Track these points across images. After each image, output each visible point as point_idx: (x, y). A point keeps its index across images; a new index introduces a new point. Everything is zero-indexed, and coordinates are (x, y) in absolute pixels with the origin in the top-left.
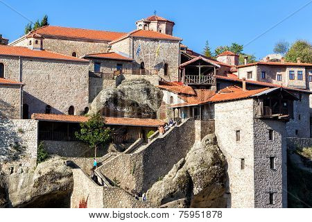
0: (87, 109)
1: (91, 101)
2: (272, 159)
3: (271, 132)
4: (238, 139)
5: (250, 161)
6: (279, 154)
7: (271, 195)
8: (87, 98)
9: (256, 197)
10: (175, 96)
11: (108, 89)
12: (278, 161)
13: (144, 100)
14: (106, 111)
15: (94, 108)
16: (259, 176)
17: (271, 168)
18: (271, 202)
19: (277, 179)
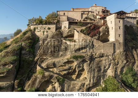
0: (81, 20)
1: (82, 19)
2: (120, 27)
3: (119, 21)
4: (111, 23)
5: (114, 28)
6: (122, 26)
7: (119, 35)
8: (81, 18)
9: (115, 35)
11: (84, 16)
12: (122, 28)
13: (92, 18)
14: (84, 20)
15: (82, 20)
16: (116, 30)
17: (120, 29)
18: (119, 36)
19: (121, 32)
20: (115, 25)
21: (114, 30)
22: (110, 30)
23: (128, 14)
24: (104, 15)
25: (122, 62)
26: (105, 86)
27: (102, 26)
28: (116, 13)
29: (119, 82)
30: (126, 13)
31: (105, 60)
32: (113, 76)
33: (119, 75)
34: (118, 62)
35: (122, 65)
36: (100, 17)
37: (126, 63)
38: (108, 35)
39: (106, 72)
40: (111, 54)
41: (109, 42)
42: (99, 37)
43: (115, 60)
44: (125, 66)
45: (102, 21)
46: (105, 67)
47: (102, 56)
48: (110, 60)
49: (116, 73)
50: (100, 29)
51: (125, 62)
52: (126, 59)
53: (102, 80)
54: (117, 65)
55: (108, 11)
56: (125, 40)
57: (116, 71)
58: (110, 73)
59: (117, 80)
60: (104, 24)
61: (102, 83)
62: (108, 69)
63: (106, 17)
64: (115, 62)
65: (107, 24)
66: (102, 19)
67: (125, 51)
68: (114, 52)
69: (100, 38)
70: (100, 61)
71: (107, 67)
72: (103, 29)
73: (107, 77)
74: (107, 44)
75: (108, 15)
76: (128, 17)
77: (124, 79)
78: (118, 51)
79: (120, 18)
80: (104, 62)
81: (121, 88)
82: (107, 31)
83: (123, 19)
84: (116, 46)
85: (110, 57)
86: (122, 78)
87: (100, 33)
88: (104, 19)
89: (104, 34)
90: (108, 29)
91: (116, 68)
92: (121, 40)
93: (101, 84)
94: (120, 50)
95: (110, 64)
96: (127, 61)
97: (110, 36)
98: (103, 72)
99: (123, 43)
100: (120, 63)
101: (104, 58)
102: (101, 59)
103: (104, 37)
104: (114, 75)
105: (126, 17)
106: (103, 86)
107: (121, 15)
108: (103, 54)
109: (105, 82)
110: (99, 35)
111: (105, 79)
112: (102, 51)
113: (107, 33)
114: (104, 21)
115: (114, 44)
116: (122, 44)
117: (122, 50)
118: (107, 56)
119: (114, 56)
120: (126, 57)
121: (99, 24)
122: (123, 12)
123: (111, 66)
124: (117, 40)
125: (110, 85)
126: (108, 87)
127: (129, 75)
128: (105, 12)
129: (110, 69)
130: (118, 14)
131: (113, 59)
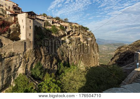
2: (30, 27)
3: (30, 21)
4: (23, 22)
5: (25, 27)
6: (32, 26)
7: (30, 34)
9: (26, 34)
10: (9, 12)
12: (32, 27)
13: (1, 12)
16: (27, 30)
17: (30, 28)
18: (30, 36)
19: (31, 31)
20: (26, 24)
21: (25, 29)
22: (21, 28)
23: (38, 16)
24: (15, 12)
25: (32, 59)
26: (16, 84)
27: (12, 23)
28: (27, 13)
29: (29, 77)
30: (36, 15)
31: (16, 59)
32: (23, 74)
33: (29, 71)
34: (28, 60)
35: (32, 62)
36: (10, 13)
37: (36, 59)
38: (19, 33)
39: (17, 70)
40: (22, 53)
41: (20, 41)
42: (9, 35)
43: (25, 58)
44: (34, 62)
45: (13, 18)
46: (16, 66)
47: (12, 55)
48: (21, 58)
49: (27, 70)
50: (10, 26)
51: (34, 58)
52: (35, 56)
53: (13, 80)
54: (28, 62)
55: (19, 9)
56: (35, 39)
57: (26, 68)
58: (21, 71)
59: (28, 76)
60: (15, 22)
61: (13, 82)
62: (18, 68)
63: (17, 14)
64: (26, 60)
65: (18, 22)
66: (13, 16)
67: (34, 49)
68: (25, 50)
69: (11, 36)
70: (10, 61)
71: (18, 66)
72: (14, 26)
73: (18, 75)
74: (18, 43)
75: (19, 13)
76: (38, 19)
77: (34, 74)
78: (28, 49)
79: (31, 18)
80: (14, 61)
81: (31, 82)
82: (18, 29)
83: (33, 19)
84: (27, 45)
85: (21, 56)
86: (32, 73)
87: (10, 31)
88: (15, 16)
89: (15, 32)
90: (19, 27)
91: (27, 65)
92: (31, 39)
93: (12, 84)
94: (30, 48)
95: (21, 62)
96: (36, 58)
97: (21, 35)
98: (14, 72)
99: (33, 41)
100: (30, 60)
101: (14, 57)
102: (11, 58)
103: (14, 36)
104: (24, 72)
105: (36, 18)
106: (14, 85)
107: (32, 16)
108: (13, 53)
109: (16, 80)
110: (10, 32)
111: (16, 78)
112: (13, 50)
113: (18, 32)
114: (15, 18)
115: (25, 43)
116: (32, 43)
117: (32, 48)
118: (18, 54)
119: (24, 55)
120: (35, 54)
121: (9, 21)
122: (33, 13)
123: (22, 65)
124: (27, 39)
125: (20, 83)
126: (19, 85)
127: (38, 69)
128: (16, 9)
129: (21, 67)
130: (29, 14)
131: (24, 57)
